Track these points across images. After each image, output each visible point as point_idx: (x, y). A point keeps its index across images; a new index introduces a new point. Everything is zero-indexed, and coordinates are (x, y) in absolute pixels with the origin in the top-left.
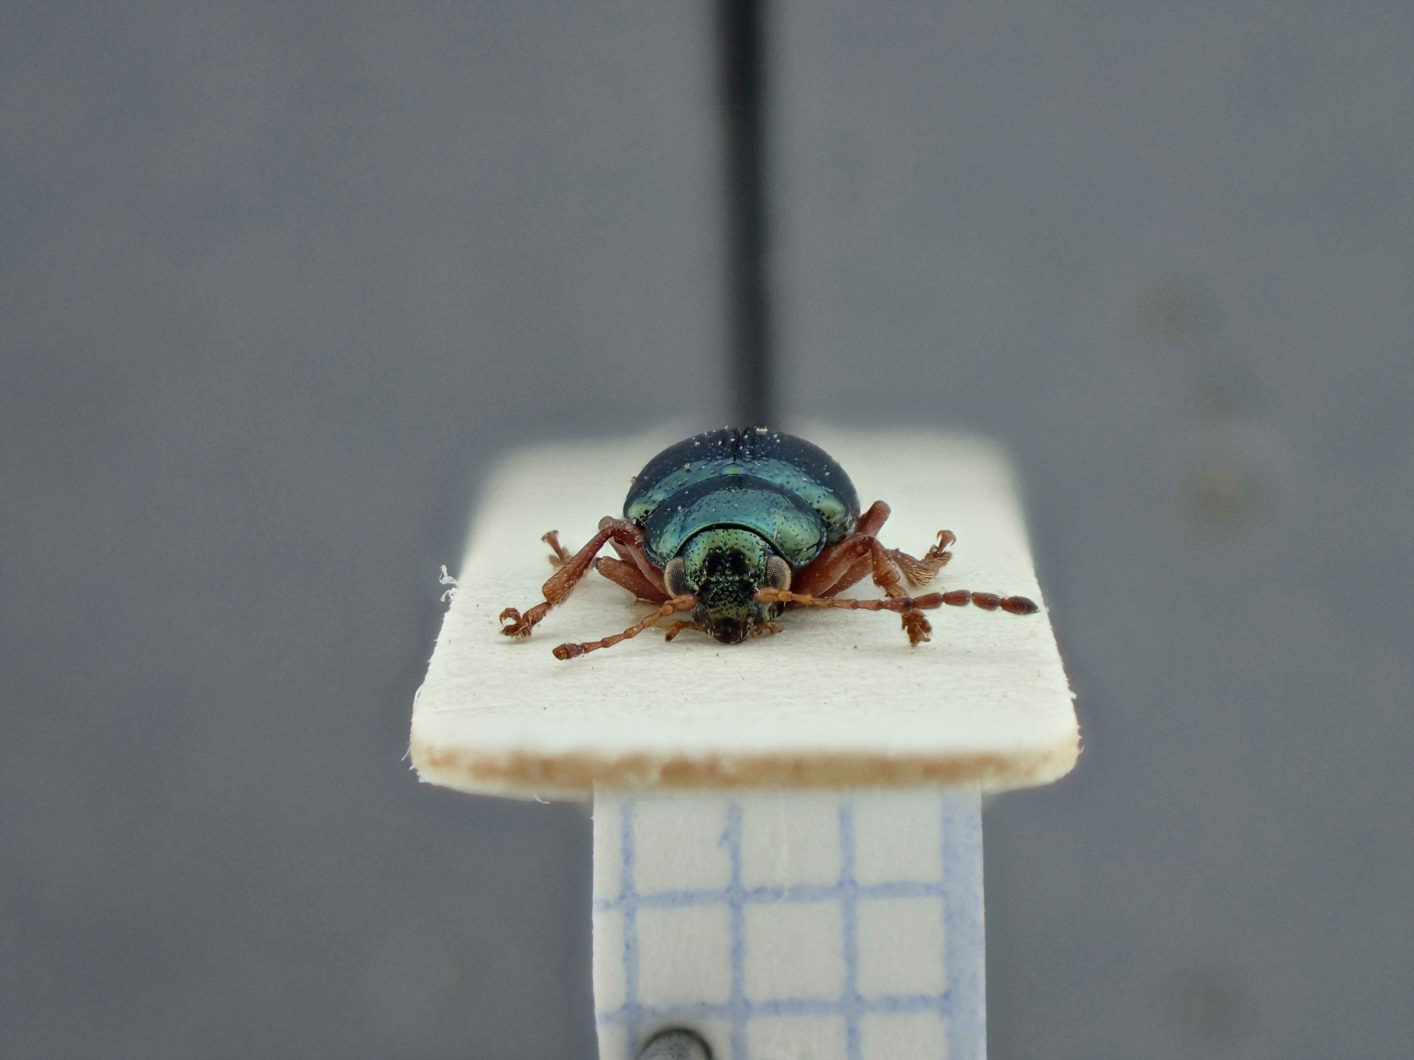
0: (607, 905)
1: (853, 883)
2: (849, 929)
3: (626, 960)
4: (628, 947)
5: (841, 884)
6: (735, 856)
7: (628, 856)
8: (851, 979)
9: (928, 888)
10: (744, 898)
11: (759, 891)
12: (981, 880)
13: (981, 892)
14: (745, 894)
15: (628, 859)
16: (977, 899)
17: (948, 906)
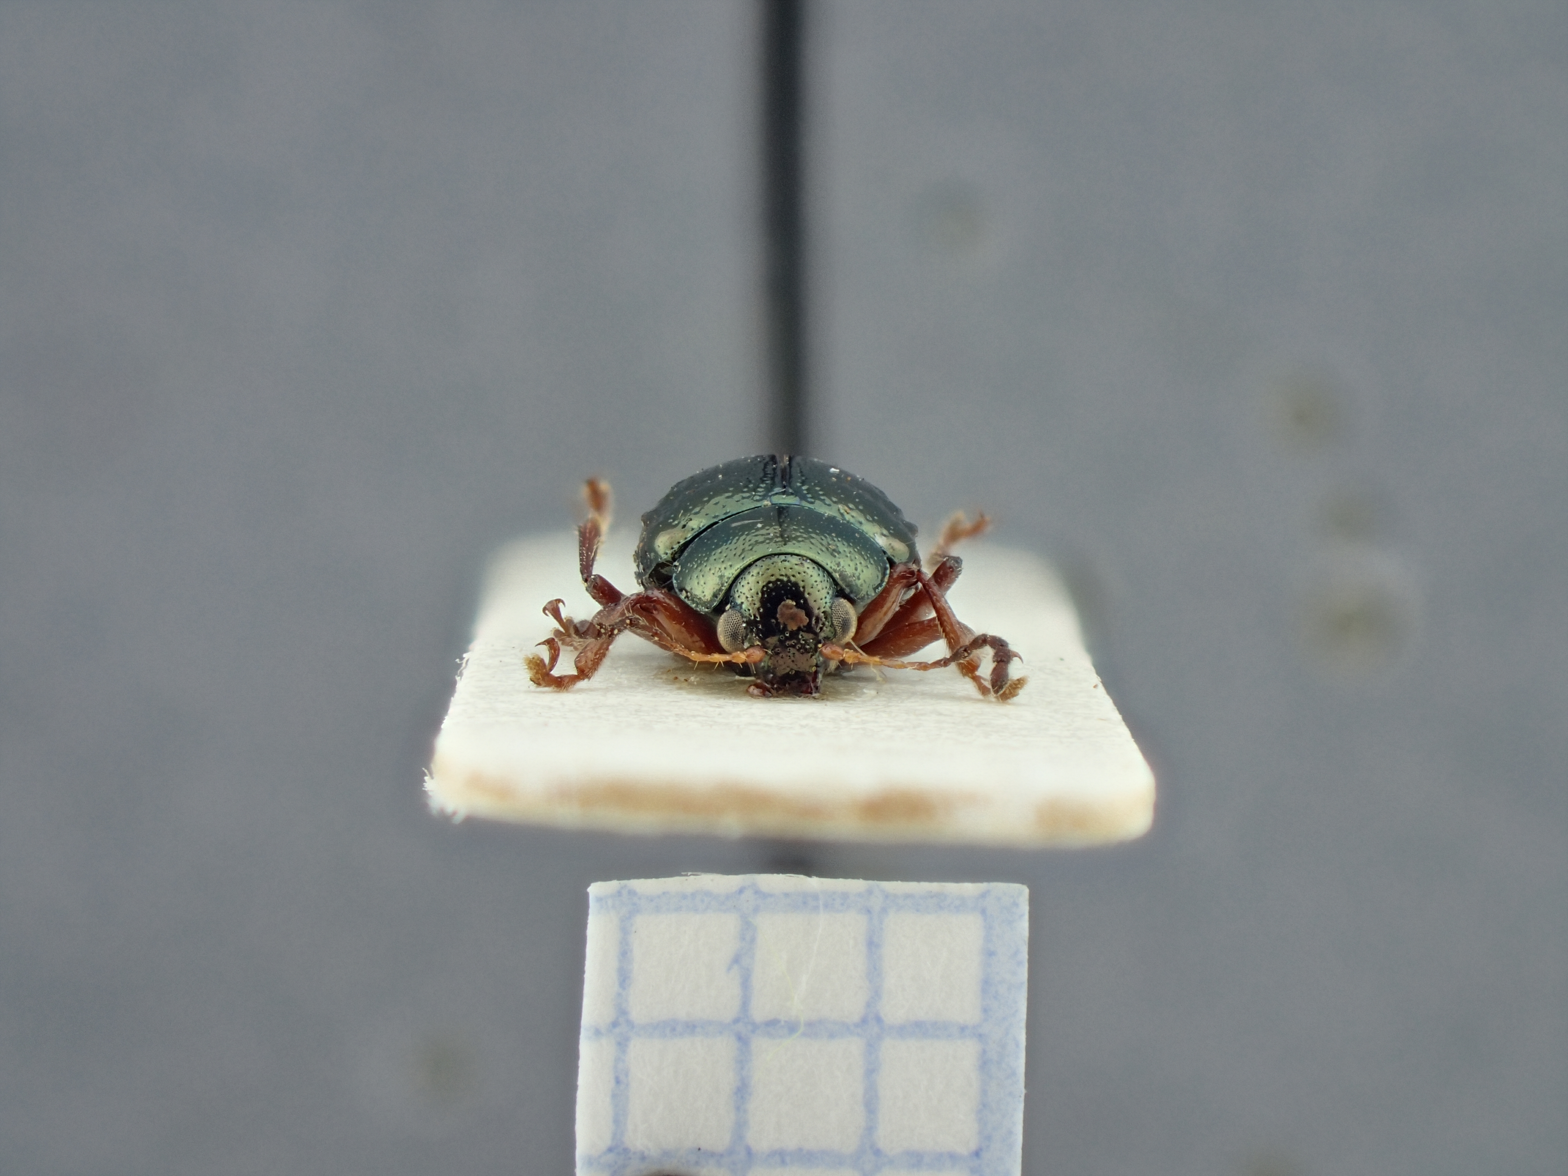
0: (597, 1033)
1: (879, 1020)
2: (871, 1071)
3: (614, 1096)
4: (618, 1081)
5: (864, 1021)
6: (746, 983)
7: (624, 979)
8: (870, 1129)
9: (963, 1029)
10: (753, 1031)
11: (772, 1024)
12: (1023, 1024)
13: (1022, 1037)
14: (755, 1027)
15: (624, 981)
16: (1017, 1045)
17: (984, 1052)
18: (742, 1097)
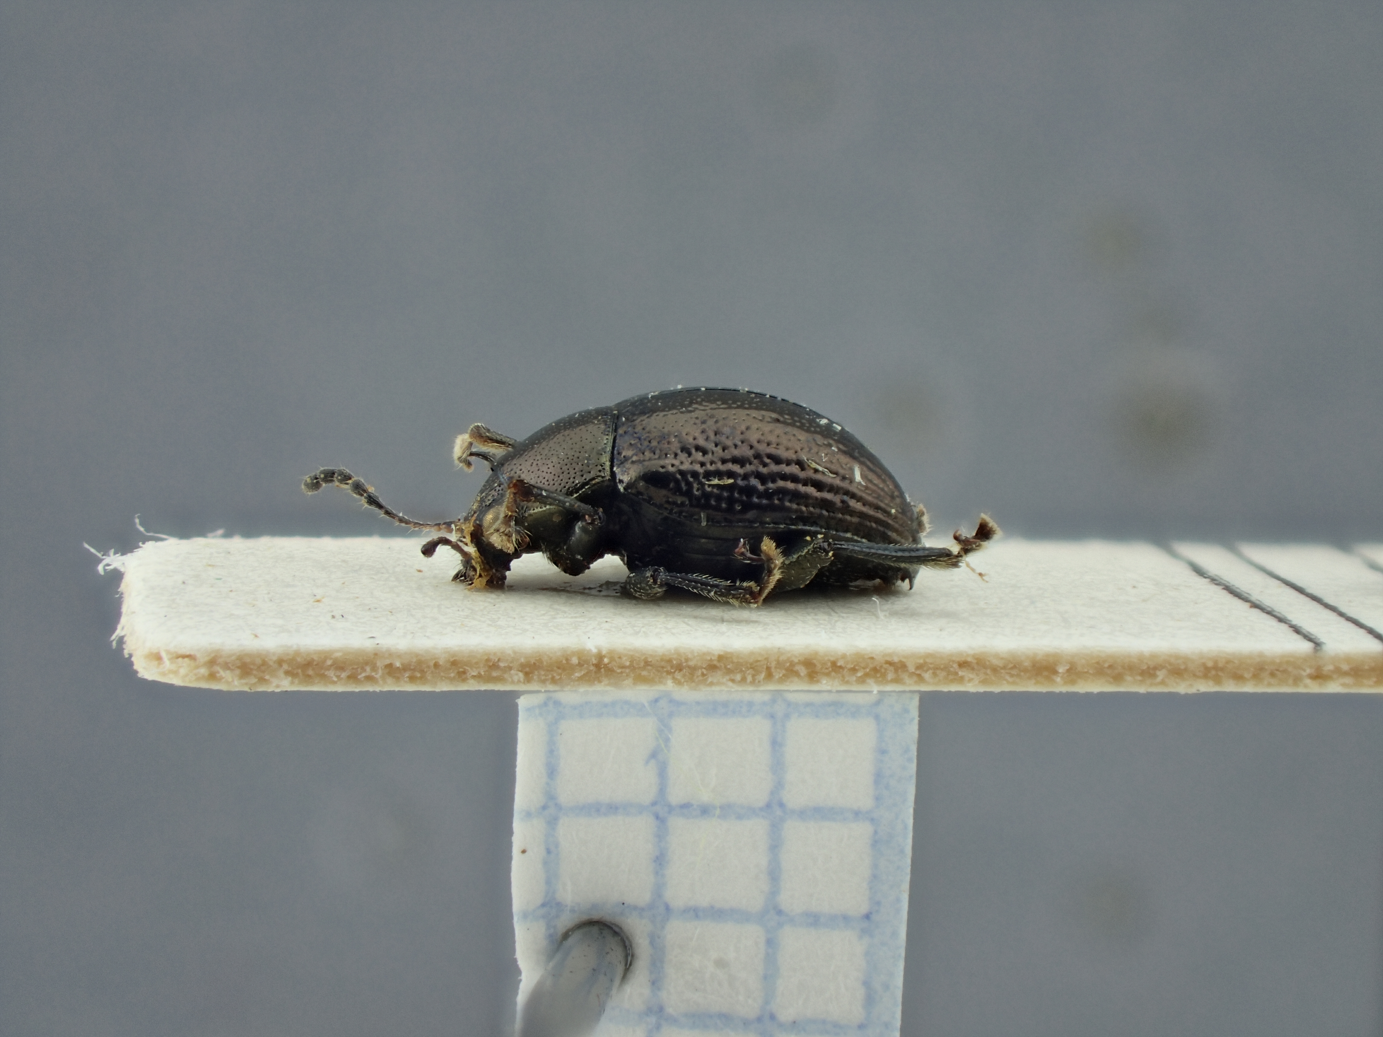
0: (528, 815)
1: (781, 805)
2: (775, 847)
3: (545, 863)
4: (549, 851)
5: (768, 806)
6: (662, 773)
7: (552, 771)
8: (774, 892)
9: (857, 814)
10: (670, 812)
11: (685, 806)
12: (911, 811)
13: (910, 822)
14: (671, 809)
15: (552, 773)
16: (906, 827)
17: (876, 832)
18: (660, 864)
